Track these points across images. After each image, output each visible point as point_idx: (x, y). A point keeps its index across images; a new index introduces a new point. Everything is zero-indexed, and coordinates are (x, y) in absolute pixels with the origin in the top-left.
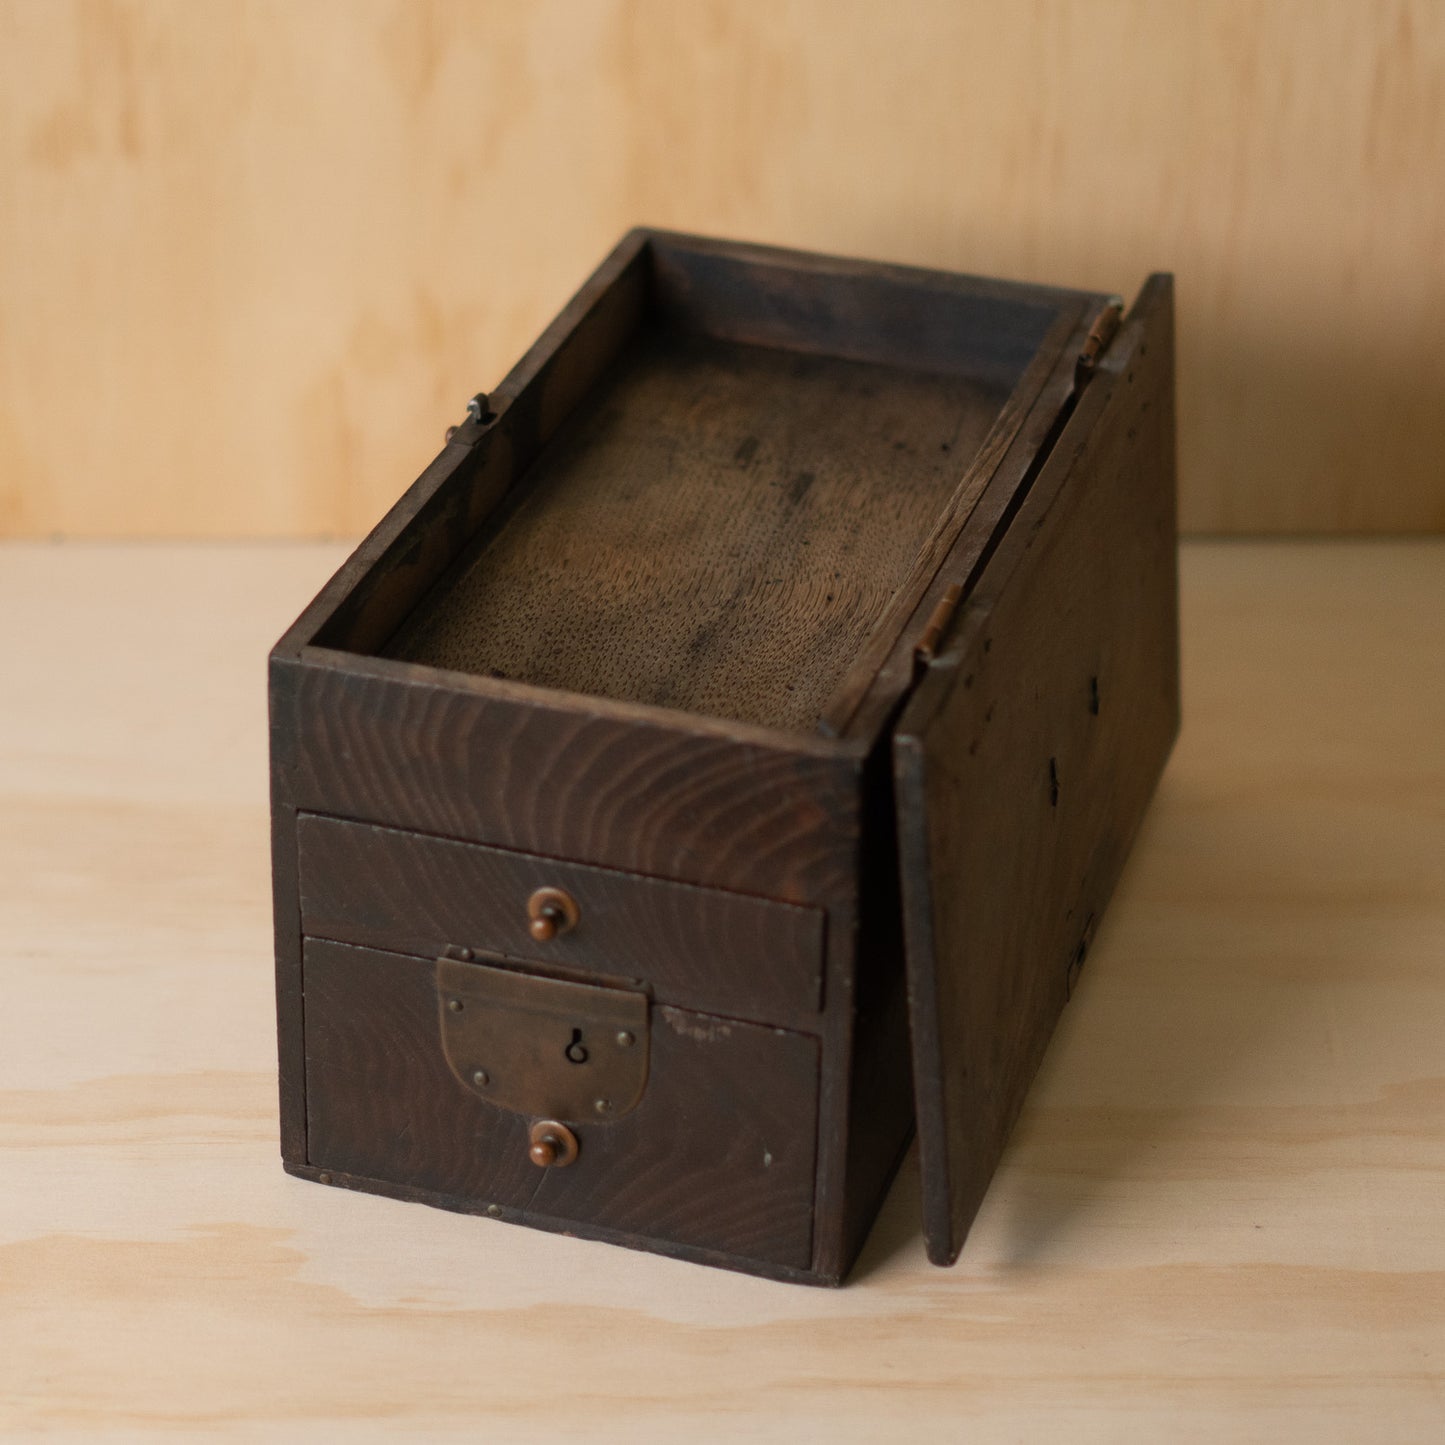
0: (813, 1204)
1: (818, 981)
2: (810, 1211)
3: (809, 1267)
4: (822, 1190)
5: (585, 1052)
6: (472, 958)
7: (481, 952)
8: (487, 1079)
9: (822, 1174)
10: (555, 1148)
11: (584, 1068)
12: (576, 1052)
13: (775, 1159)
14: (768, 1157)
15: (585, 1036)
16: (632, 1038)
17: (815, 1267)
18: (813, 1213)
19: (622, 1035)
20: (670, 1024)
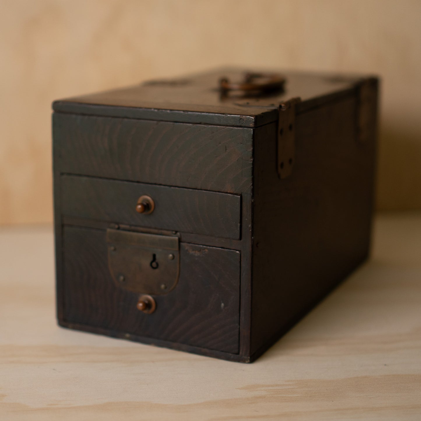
0: (239, 324)
1: (239, 224)
2: (238, 327)
3: (238, 353)
4: (243, 318)
5: (157, 264)
6: (119, 228)
7: (122, 226)
8: (124, 280)
9: (242, 311)
10: (148, 305)
11: (157, 271)
12: (154, 264)
13: (225, 306)
14: (223, 305)
15: (157, 257)
16: (174, 257)
17: (241, 353)
18: (239, 328)
19: (171, 255)
20: (187, 250)
